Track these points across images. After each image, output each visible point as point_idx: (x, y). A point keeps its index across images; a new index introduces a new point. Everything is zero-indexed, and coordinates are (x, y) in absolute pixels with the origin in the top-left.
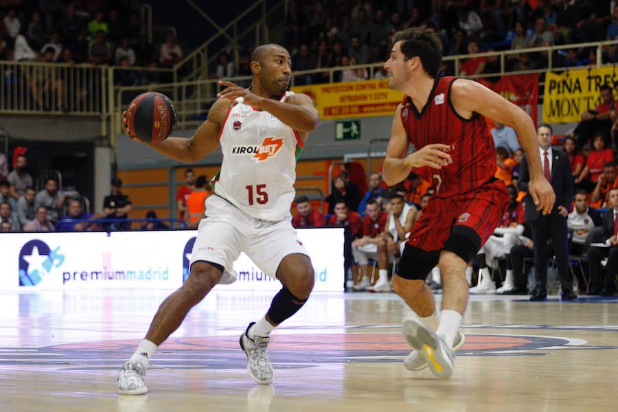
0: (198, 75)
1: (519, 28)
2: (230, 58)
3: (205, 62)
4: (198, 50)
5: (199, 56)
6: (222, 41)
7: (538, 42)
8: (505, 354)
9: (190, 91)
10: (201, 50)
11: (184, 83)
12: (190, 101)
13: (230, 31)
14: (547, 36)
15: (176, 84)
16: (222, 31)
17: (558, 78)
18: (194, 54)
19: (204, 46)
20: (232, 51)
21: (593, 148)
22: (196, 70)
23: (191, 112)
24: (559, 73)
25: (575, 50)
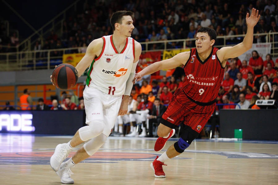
0: (27, 49)
1: (154, 33)
2: (40, 43)
3: (30, 44)
4: (27, 40)
5: (27, 42)
6: (37, 36)
7: (161, 39)
8: (146, 160)
9: (24, 55)
10: (28, 40)
11: (21, 53)
12: (24, 59)
13: (40, 32)
14: (164, 36)
15: (18, 53)
16: (36, 32)
17: (169, 53)
18: (25, 41)
19: (30, 38)
20: (40, 40)
21: (181, 81)
22: (26, 48)
23: (24, 64)
24: (169, 51)
25: (175, 42)
